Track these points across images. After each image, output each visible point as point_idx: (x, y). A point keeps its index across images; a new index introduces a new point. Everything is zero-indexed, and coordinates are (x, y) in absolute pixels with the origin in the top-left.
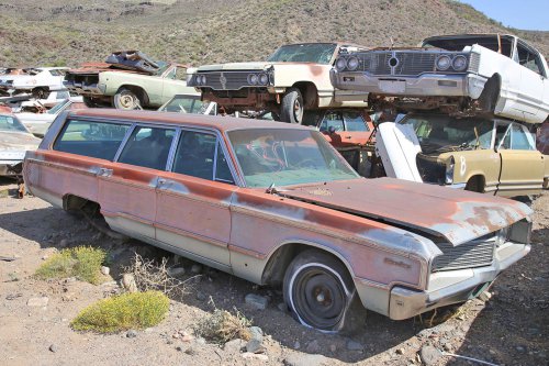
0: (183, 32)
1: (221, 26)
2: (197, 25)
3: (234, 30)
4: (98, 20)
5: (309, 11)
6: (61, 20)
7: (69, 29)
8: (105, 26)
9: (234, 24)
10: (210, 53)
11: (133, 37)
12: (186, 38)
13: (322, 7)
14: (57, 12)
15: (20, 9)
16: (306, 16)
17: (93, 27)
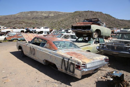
0: (56, 21)
1: (63, 19)
2: (59, 19)
3: (66, 20)
4: (40, 19)
5: (80, 16)
6: (34, 20)
7: (35, 21)
8: (41, 20)
9: (66, 19)
10: (61, 24)
11: (47, 22)
12: (57, 22)
13: (82, 15)
14: (33, 18)
15: (27, 18)
16: (79, 17)
17: (39, 21)
